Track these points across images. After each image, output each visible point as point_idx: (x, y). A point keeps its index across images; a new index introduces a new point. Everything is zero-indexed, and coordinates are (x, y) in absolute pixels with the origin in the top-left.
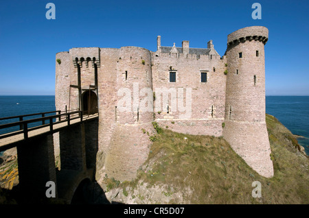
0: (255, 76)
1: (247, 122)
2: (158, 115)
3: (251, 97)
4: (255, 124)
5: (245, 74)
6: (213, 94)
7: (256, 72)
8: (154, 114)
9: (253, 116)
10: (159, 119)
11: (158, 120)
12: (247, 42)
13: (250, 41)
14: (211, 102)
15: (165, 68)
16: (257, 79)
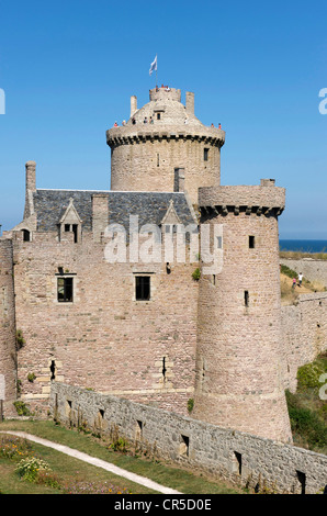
0: (246, 293)
1: (231, 396)
2: (29, 385)
3: (238, 338)
4: (247, 401)
5: (228, 287)
6: (167, 327)
7: (248, 283)
8: (19, 383)
9: (243, 383)
10: (30, 396)
11: (27, 397)
12: (230, 215)
13: (236, 214)
14: (160, 350)
15: (45, 268)
16: (251, 299)
